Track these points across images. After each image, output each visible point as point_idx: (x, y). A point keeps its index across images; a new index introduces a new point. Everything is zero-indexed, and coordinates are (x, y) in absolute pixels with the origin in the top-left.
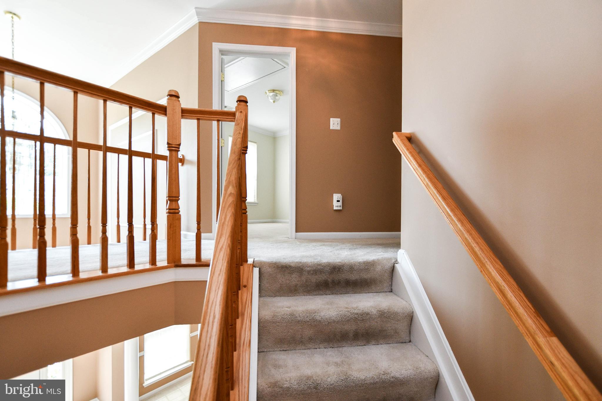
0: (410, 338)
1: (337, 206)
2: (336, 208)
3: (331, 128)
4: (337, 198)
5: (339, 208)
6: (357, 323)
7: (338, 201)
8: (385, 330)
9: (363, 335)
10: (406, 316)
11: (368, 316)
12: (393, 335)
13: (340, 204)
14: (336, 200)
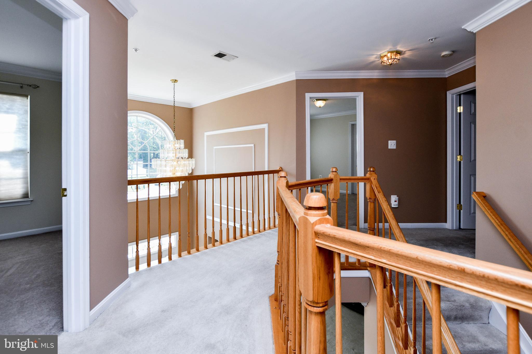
0: (489, 321)
1: (395, 205)
2: (394, 206)
3: (389, 148)
4: (395, 199)
5: (396, 206)
6: (457, 311)
7: (395, 201)
8: (473, 316)
9: (460, 318)
10: (487, 308)
11: (464, 307)
12: (478, 319)
13: (397, 203)
14: (394, 200)
